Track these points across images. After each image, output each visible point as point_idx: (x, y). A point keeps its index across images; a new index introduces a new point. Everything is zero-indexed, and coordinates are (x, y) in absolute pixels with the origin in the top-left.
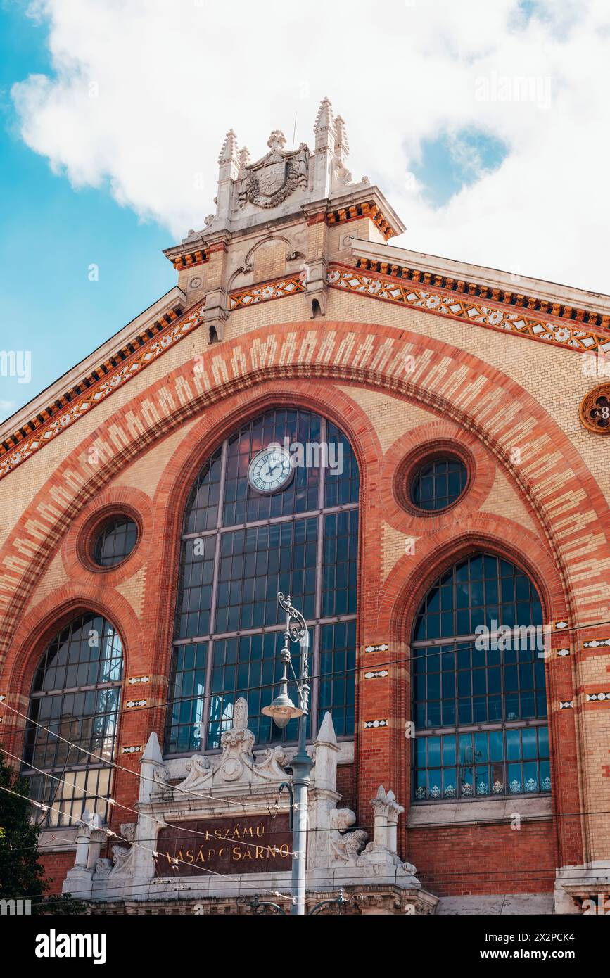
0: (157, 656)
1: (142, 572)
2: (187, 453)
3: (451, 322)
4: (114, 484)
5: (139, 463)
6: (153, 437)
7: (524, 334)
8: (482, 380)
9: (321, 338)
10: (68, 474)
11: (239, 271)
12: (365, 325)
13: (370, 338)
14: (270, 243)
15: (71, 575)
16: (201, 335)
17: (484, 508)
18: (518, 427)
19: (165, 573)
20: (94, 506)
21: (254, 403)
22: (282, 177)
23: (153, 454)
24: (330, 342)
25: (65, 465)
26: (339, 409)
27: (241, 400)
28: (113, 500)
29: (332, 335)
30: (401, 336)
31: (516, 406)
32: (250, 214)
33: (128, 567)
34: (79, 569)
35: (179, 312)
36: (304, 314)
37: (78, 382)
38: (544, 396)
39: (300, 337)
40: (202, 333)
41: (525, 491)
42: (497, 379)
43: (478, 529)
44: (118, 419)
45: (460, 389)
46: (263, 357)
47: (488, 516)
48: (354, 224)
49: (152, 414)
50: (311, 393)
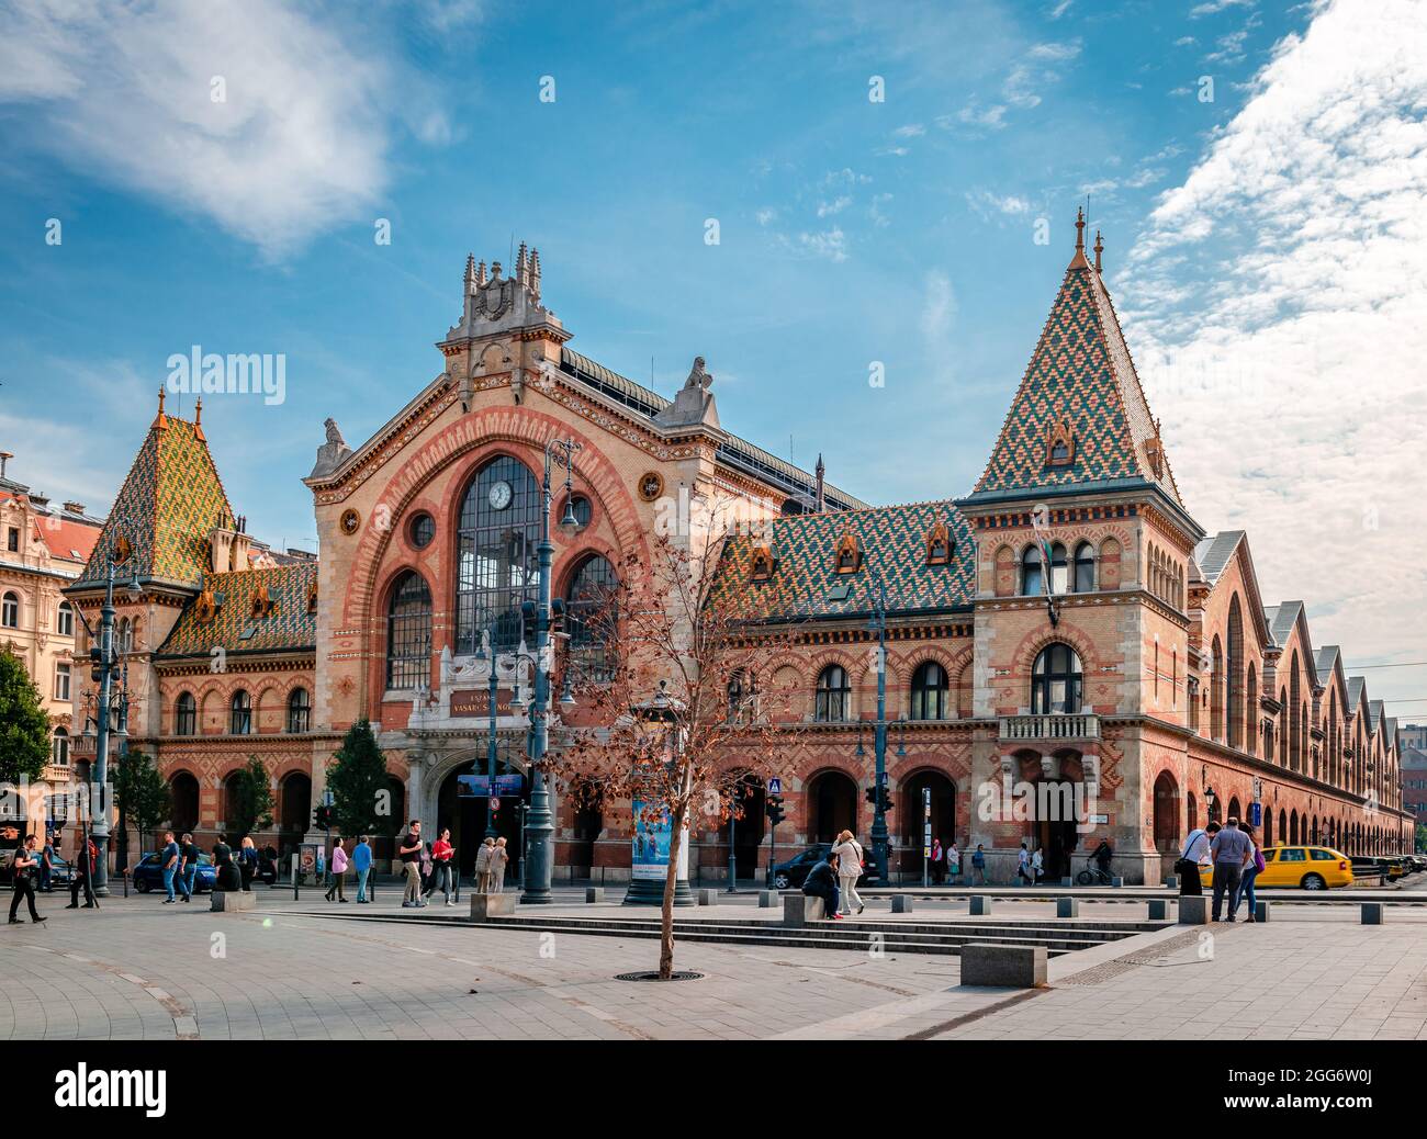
0: (447, 601)
1: (437, 553)
2: (456, 481)
3: (583, 421)
4: (419, 497)
5: (432, 484)
6: (437, 470)
7: (616, 434)
8: (597, 460)
9: (521, 420)
10: (394, 489)
11: (478, 365)
12: (543, 415)
13: (545, 424)
14: (494, 347)
15: (401, 550)
16: (458, 407)
17: (597, 534)
18: (612, 491)
19: (449, 554)
20: (410, 510)
21: (490, 453)
22: (499, 300)
23: (438, 479)
24: (525, 423)
25: (392, 483)
26: (531, 464)
27: (483, 451)
28: (420, 507)
29: (526, 418)
30: (560, 424)
31: (611, 479)
32: (484, 324)
33: (430, 549)
34: (405, 548)
35: (446, 388)
36: (512, 403)
37: (394, 429)
38: (624, 475)
39: (511, 417)
40: (458, 405)
41: (613, 526)
42: (604, 461)
43: (593, 546)
44: (417, 456)
45: (586, 464)
46: (492, 427)
47: (599, 540)
48: (537, 343)
49: (438, 454)
50: (518, 452)
